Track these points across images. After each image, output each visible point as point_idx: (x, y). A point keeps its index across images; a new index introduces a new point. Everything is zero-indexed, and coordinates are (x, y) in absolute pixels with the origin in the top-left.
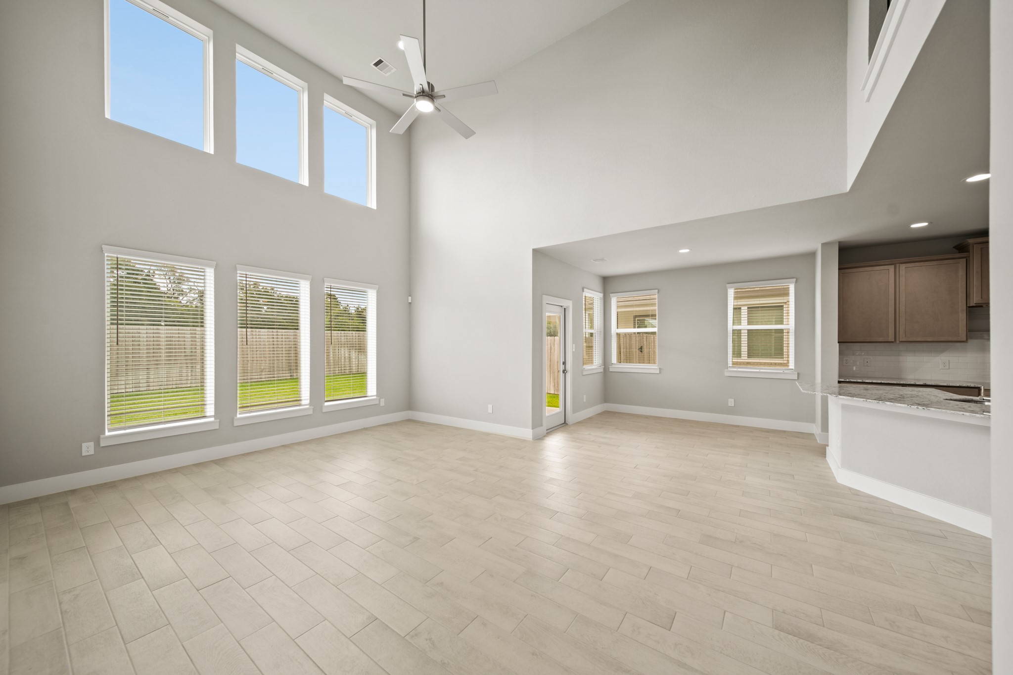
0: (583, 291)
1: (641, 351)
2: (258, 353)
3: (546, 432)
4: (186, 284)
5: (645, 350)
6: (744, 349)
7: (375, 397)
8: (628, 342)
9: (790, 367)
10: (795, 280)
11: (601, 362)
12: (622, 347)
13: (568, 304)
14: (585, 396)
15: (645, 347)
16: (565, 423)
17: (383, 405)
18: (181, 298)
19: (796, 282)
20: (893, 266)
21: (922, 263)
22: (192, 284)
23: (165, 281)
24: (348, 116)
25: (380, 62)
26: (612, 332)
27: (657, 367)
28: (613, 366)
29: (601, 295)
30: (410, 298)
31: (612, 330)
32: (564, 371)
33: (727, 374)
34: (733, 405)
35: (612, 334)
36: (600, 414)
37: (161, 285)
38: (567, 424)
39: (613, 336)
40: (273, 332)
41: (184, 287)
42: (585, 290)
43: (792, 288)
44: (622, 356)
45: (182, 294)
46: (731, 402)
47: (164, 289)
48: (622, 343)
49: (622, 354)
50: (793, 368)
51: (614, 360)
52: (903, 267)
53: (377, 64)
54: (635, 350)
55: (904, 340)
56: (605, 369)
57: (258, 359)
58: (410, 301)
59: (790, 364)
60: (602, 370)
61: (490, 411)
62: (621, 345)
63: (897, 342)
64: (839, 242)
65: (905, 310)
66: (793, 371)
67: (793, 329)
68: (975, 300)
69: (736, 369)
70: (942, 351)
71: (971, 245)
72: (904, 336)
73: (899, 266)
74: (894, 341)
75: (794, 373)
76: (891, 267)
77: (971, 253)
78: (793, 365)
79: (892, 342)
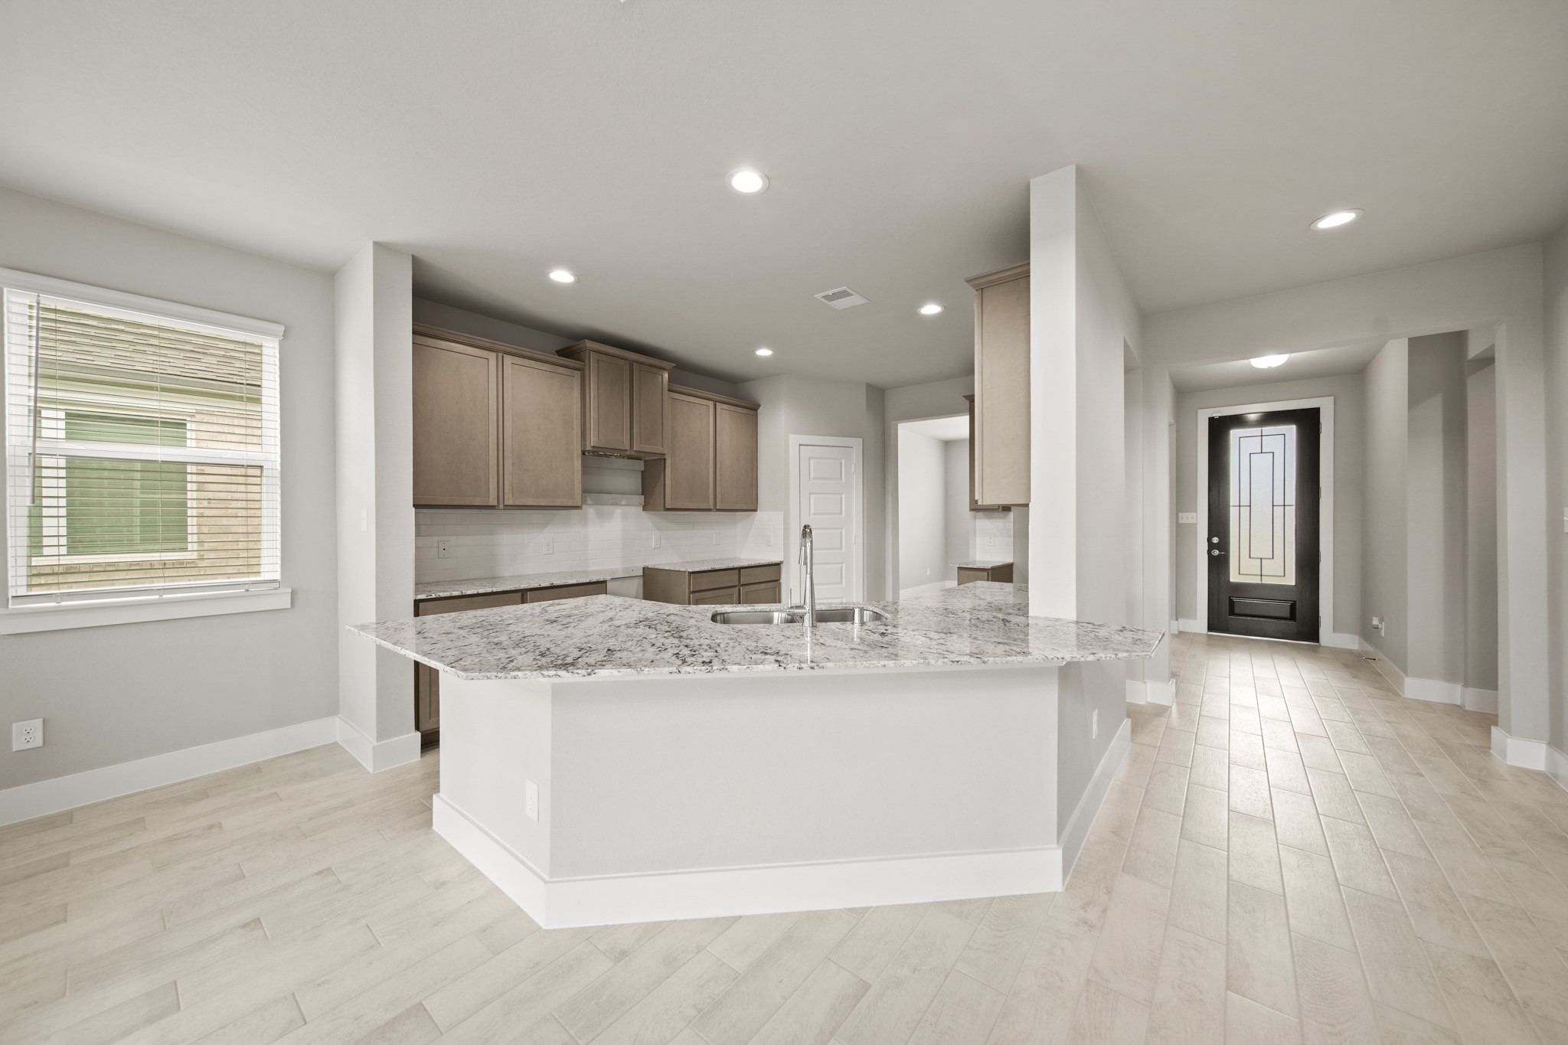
6: (55, 526)
9: (265, 576)
10: (282, 328)
19: (285, 335)
20: (494, 354)
21: (533, 363)
34: (37, 743)
43: (271, 351)
46: (27, 735)
50: (278, 577)
52: (508, 359)
55: (511, 503)
59: (260, 568)
63: (501, 506)
64: (413, 256)
65: (512, 444)
66: (277, 585)
67: (279, 468)
68: (592, 441)
69: (54, 604)
70: (545, 524)
71: (587, 352)
72: (511, 496)
73: (503, 356)
74: (496, 504)
75: (282, 590)
76: (492, 356)
77: (587, 364)
78: (278, 568)
79: (492, 507)
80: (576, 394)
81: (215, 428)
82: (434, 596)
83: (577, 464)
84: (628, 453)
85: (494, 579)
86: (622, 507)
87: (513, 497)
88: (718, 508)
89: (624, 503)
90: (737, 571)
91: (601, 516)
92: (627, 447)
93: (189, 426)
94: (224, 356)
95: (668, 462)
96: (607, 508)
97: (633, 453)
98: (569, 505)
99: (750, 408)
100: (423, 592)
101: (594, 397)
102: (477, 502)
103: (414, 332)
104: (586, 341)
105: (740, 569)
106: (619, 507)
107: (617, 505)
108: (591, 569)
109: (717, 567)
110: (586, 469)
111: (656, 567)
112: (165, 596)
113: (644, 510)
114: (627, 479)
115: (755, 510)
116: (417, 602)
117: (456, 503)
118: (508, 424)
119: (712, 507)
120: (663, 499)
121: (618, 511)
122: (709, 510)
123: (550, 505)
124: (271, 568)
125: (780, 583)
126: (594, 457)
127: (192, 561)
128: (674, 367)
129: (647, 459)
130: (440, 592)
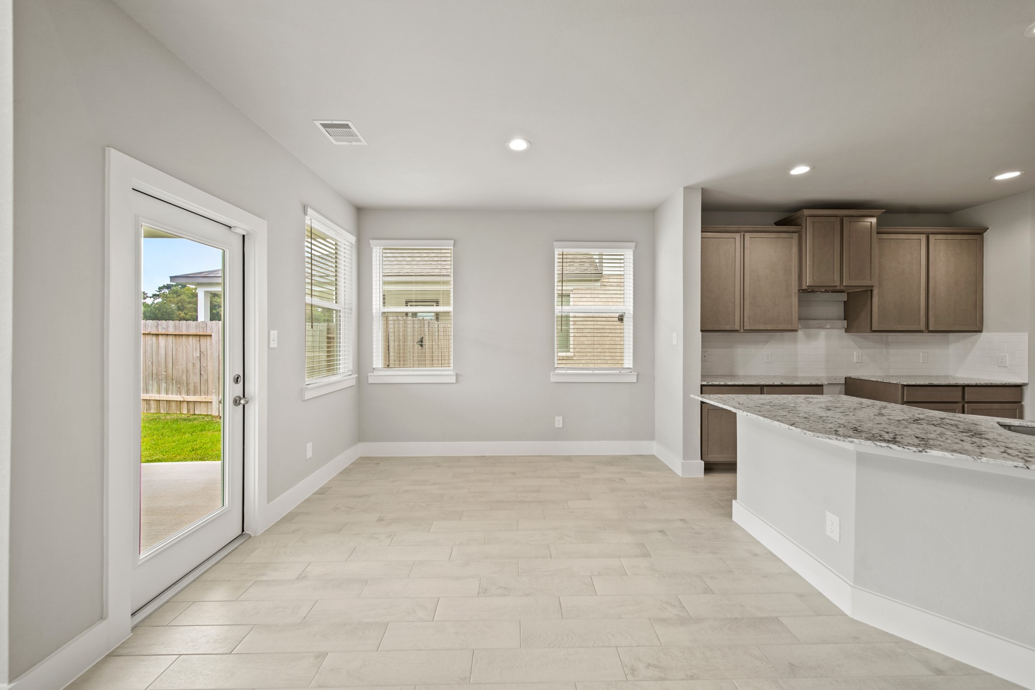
0: (305, 213)
1: (422, 346)
3: (129, 622)
5: (427, 343)
8: (401, 330)
9: (626, 366)
10: (634, 244)
11: (351, 368)
12: (391, 338)
13: (258, 229)
14: (309, 446)
15: (427, 338)
19: (635, 248)
20: (739, 234)
21: (763, 235)
26: (374, 311)
27: (451, 373)
28: (376, 373)
29: (353, 239)
31: (374, 307)
32: (241, 401)
33: (553, 379)
34: (561, 426)
35: (374, 315)
36: (347, 472)
38: (250, 536)
39: (375, 319)
42: (310, 211)
43: (629, 255)
44: (391, 354)
46: (559, 422)
48: (391, 330)
49: (391, 350)
50: (631, 366)
51: (378, 361)
52: (747, 235)
54: (412, 343)
55: (748, 328)
56: (359, 380)
59: (626, 362)
60: (353, 382)
62: (390, 334)
63: (742, 331)
64: (702, 188)
65: (749, 290)
66: (631, 370)
67: (632, 313)
68: (808, 281)
69: (565, 372)
70: (766, 342)
71: (804, 218)
72: (748, 324)
73: (744, 235)
74: (739, 329)
75: (632, 373)
76: (737, 236)
77: (804, 227)
78: (631, 362)
79: (737, 331)
80: (795, 250)
81: (580, 296)
82: (710, 383)
83: (795, 300)
84: (838, 288)
85: (733, 376)
86: (826, 330)
87: (749, 324)
88: (931, 329)
89: (828, 326)
90: (960, 389)
91: (808, 337)
92: (838, 284)
93: (571, 296)
94: (580, 262)
95: (875, 292)
96: (813, 331)
97: (843, 288)
98: (788, 329)
99: (977, 233)
100: (705, 381)
101: (810, 250)
102: (728, 327)
103: (702, 232)
104: (804, 210)
105: (964, 387)
106: (823, 330)
107: (822, 328)
108: (800, 375)
109: (936, 382)
110: (801, 302)
111: (861, 378)
112: (595, 372)
113: (845, 332)
114: (834, 307)
115: (981, 331)
116: (702, 386)
117: (716, 329)
118: (747, 277)
119: (923, 329)
120: (869, 322)
121: (823, 333)
122: (921, 331)
123: (774, 329)
124: (628, 362)
125: (1022, 406)
126: (806, 292)
127: (572, 357)
128: (884, 213)
129: (851, 291)
130: (713, 381)
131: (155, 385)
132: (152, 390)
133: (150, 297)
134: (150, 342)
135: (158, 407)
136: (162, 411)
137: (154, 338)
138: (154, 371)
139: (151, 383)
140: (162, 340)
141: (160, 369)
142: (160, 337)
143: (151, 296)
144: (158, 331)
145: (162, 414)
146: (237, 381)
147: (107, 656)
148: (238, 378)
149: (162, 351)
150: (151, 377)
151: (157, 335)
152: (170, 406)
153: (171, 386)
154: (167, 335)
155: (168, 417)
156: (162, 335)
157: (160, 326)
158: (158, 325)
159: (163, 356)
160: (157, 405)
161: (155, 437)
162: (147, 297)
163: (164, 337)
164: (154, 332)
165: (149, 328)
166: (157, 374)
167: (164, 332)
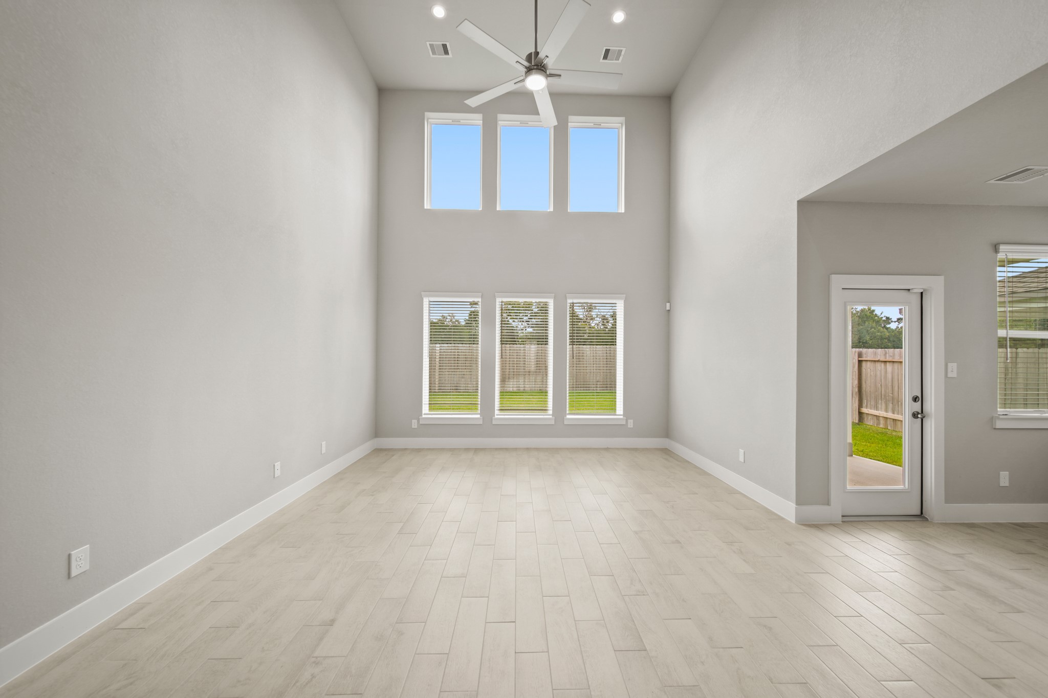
2: (595, 365)
3: (840, 518)
4: (594, 311)
7: (622, 417)
14: (1004, 474)
16: (921, 516)
17: (632, 427)
18: (591, 322)
22: (597, 311)
23: (582, 310)
24: (597, 126)
25: (607, 51)
30: (668, 305)
32: (919, 415)
37: (579, 313)
38: (927, 520)
40: (606, 348)
41: (593, 313)
45: (592, 319)
47: (581, 317)
53: (605, 57)
57: (595, 371)
58: (668, 308)
61: (741, 459)
131: (884, 405)
132: (881, 408)
133: (895, 322)
134: (879, 368)
135: (886, 422)
136: (889, 428)
137: (883, 364)
138: (883, 393)
139: (880, 402)
140: (889, 366)
141: (887, 391)
142: (888, 364)
143: (896, 320)
144: (886, 358)
145: (889, 430)
146: (916, 400)
147: (831, 524)
148: (916, 398)
149: (889, 376)
150: (880, 398)
151: (885, 362)
152: (896, 424)
153: (897, 406)
154: (894, 362)
155: (894, 433)
156: (889, 362)
157: (887, 355)
158: (886, 353)
159: (890, 380)
160: (885, 422)
161: (880, 446)
162: (892, 322)
163: (891, 364)
164: (882, 359)
165: (879, 356)
166: (885, 396)
167: (890, 359)
